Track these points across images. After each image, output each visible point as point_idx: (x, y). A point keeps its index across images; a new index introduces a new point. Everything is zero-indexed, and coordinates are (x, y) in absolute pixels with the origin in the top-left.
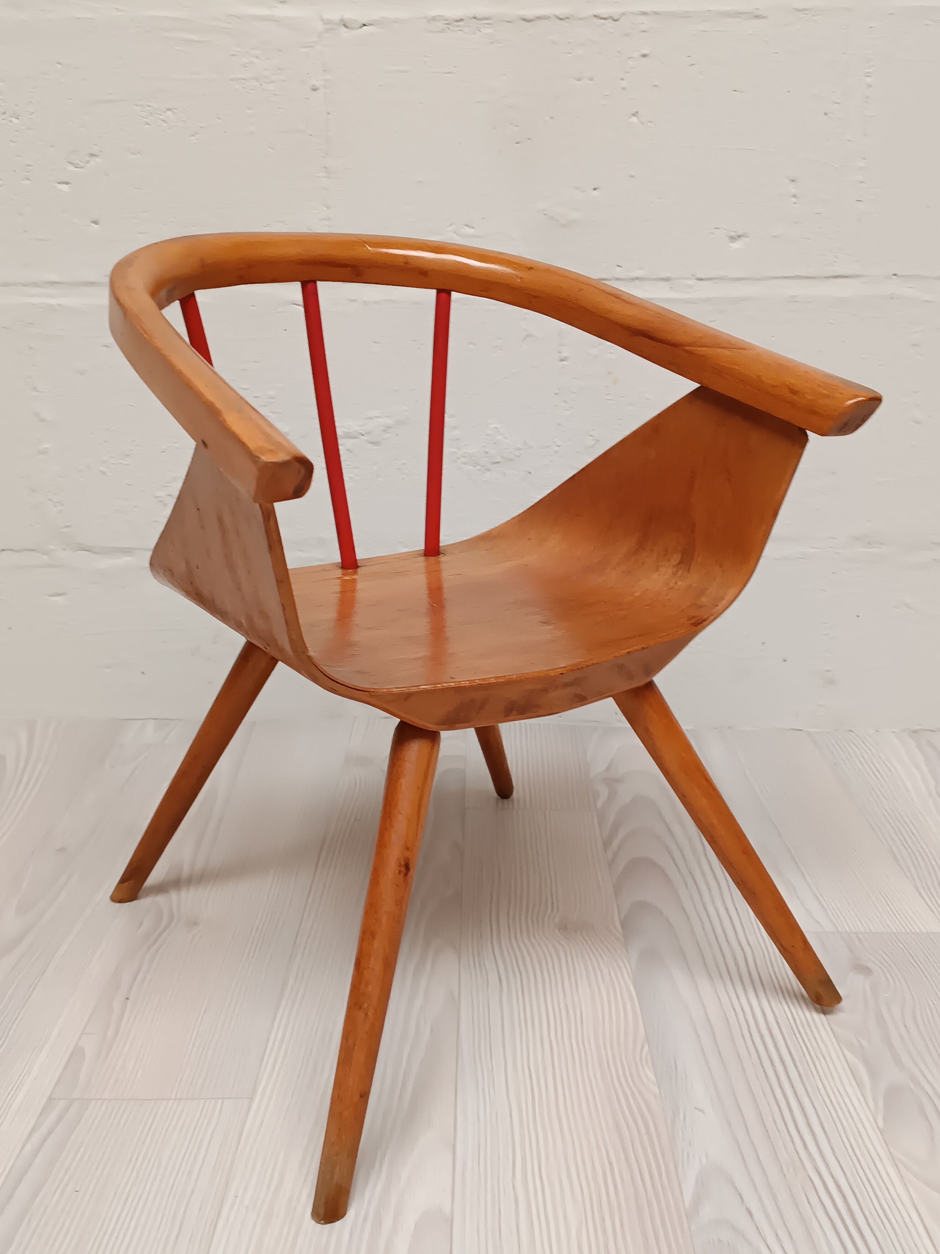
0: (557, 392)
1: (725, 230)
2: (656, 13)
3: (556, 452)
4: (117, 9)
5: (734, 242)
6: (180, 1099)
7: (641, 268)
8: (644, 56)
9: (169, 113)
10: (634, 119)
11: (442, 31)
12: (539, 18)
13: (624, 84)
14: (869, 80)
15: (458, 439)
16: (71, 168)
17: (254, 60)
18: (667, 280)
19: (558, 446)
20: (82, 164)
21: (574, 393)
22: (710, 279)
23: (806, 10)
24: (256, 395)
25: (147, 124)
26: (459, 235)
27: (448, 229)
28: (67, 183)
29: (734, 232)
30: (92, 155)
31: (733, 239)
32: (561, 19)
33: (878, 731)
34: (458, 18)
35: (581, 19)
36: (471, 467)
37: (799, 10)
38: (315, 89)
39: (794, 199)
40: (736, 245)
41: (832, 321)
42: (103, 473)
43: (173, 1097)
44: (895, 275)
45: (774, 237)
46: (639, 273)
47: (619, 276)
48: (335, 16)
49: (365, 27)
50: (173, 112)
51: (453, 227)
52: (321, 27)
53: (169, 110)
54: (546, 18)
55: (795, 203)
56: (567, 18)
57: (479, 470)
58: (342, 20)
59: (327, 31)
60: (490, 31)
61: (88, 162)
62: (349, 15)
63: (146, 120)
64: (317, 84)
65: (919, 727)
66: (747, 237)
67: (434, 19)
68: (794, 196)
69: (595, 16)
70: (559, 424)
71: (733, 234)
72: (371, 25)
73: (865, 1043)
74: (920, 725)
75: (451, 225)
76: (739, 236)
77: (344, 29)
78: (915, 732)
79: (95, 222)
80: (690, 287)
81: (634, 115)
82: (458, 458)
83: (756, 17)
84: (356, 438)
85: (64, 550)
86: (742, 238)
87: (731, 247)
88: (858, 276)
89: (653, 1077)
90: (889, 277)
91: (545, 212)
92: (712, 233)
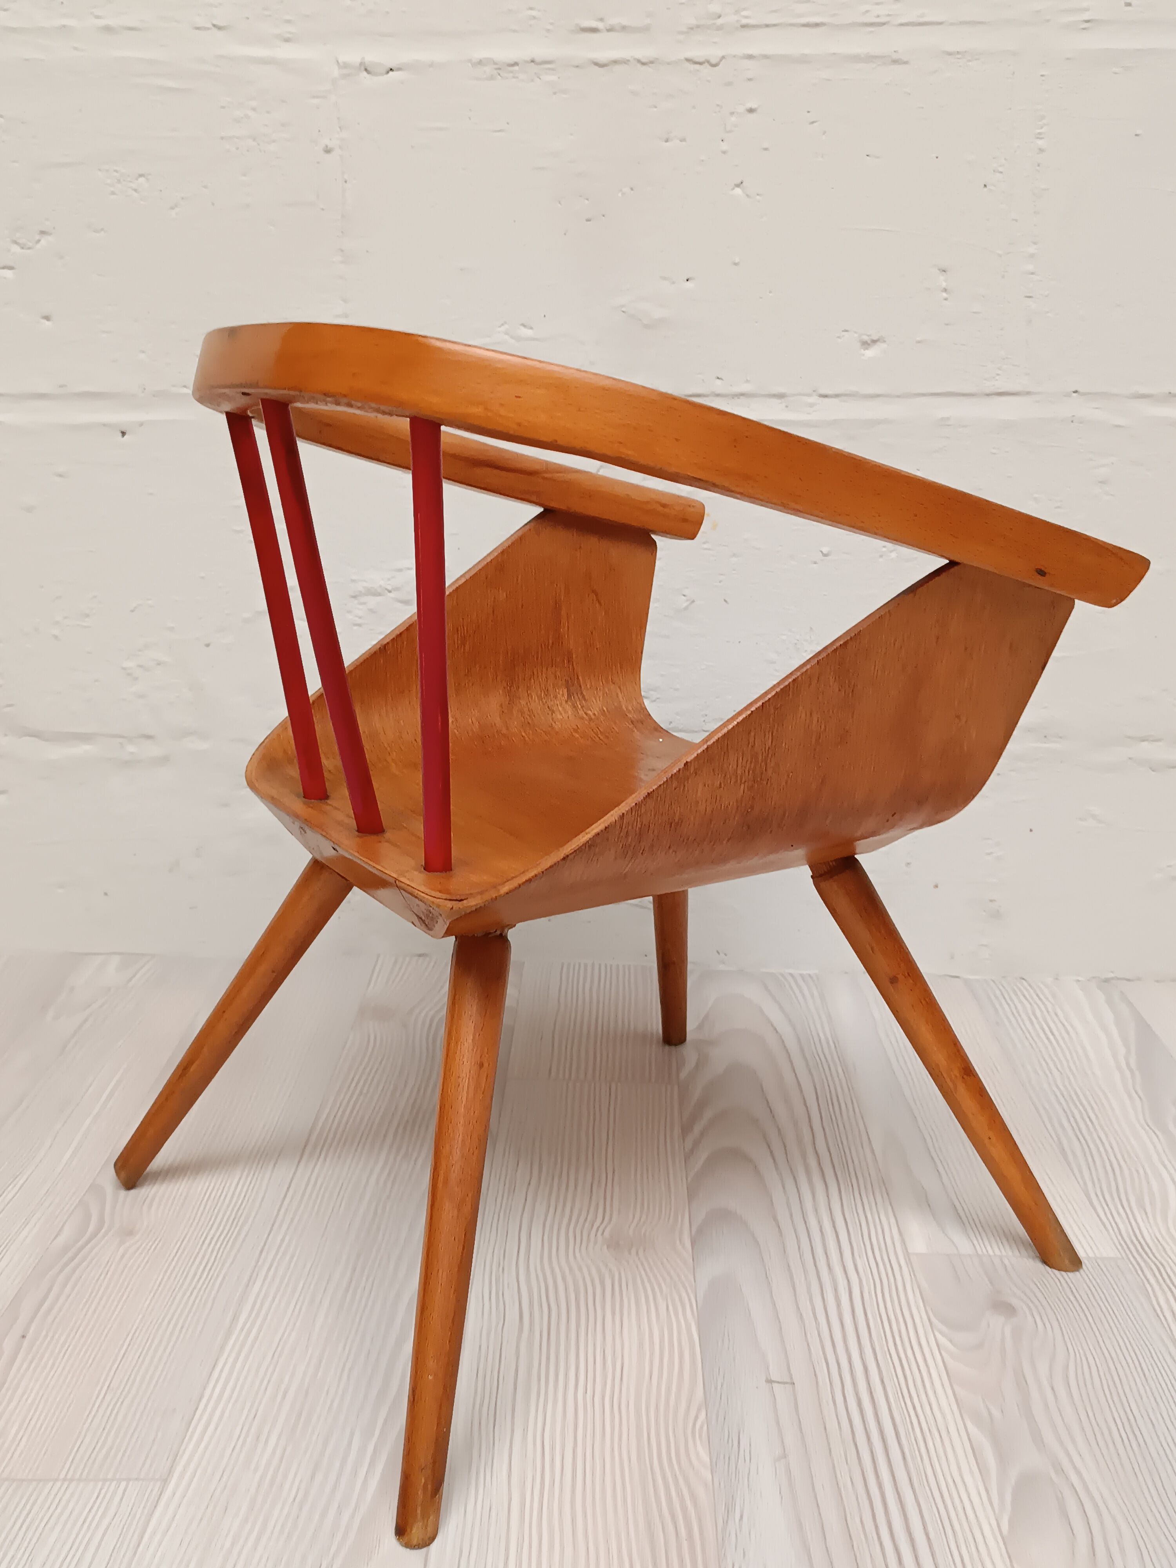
1: (856, 332)
2: (766, 57)
4: (76, 49)
5: (867, 349)
7: (747, 381)
8: (751, 110)
9: (142, 180)
10: (738, 191)
11: (492, 78)
12: (615, 62)
13: (724, 146)
14: (1040, 143)
16: (15, 249)
17: (251, 113)
18: (781, 396)
20: (30, 244)
22: (837, 396)
23: (958, 53)
25: (113, 193)
26: (512, 337)
27: (499, 329)
28: (11, 268)
29: (868, 336)
30: (43, 233)
31: (866, 344)
32: (644, 64)
33: (1057, 979)
34: (512, 62)
35: (669, 64)
37: (950, 54)
38: (328, 151)
39: (945, 295)
40: (870, 353)
41: (994, 451)
42: (56, 637)
44: (1075, 392)
45: (919, 342)
46: (746, 388)
47: (718, 392)
48: (353, 57)
49: (391, 73)
50: (147, 179)
51: (506, 326)
52: (336, 73)
53: (141, 175)
54: (625, 62)
55: (946, 299)
56: (652, 62)
58: (361, 64)
59: (344, 76)
60: (553, 78)
61: (39, 241)
62: (371, 57)
63: (112, 189)
64: (331, 144)
65: (1111, 975)
66: (885, 342)
67: (480, 62)
68: (945, 290)
69: (688, 60)
71: (865, 338)
72: (399, 69)
73: (996, 1413)
74: (1112, 972)
75: (502, 325)
76: (874, 342)
77: (365, 73)
78: (1107, 980)
79: (47, 318)
80: (811, 405)
81: (738, 186)
83: (895, 62)
84: (380, 595)
85: (6, 735)
86: (878, 343)
87: (864, 355)
88: (1028, 393)
89: (706, 1458)
90: (1068, 395)
91: (624, 309)
92: (839, 337)
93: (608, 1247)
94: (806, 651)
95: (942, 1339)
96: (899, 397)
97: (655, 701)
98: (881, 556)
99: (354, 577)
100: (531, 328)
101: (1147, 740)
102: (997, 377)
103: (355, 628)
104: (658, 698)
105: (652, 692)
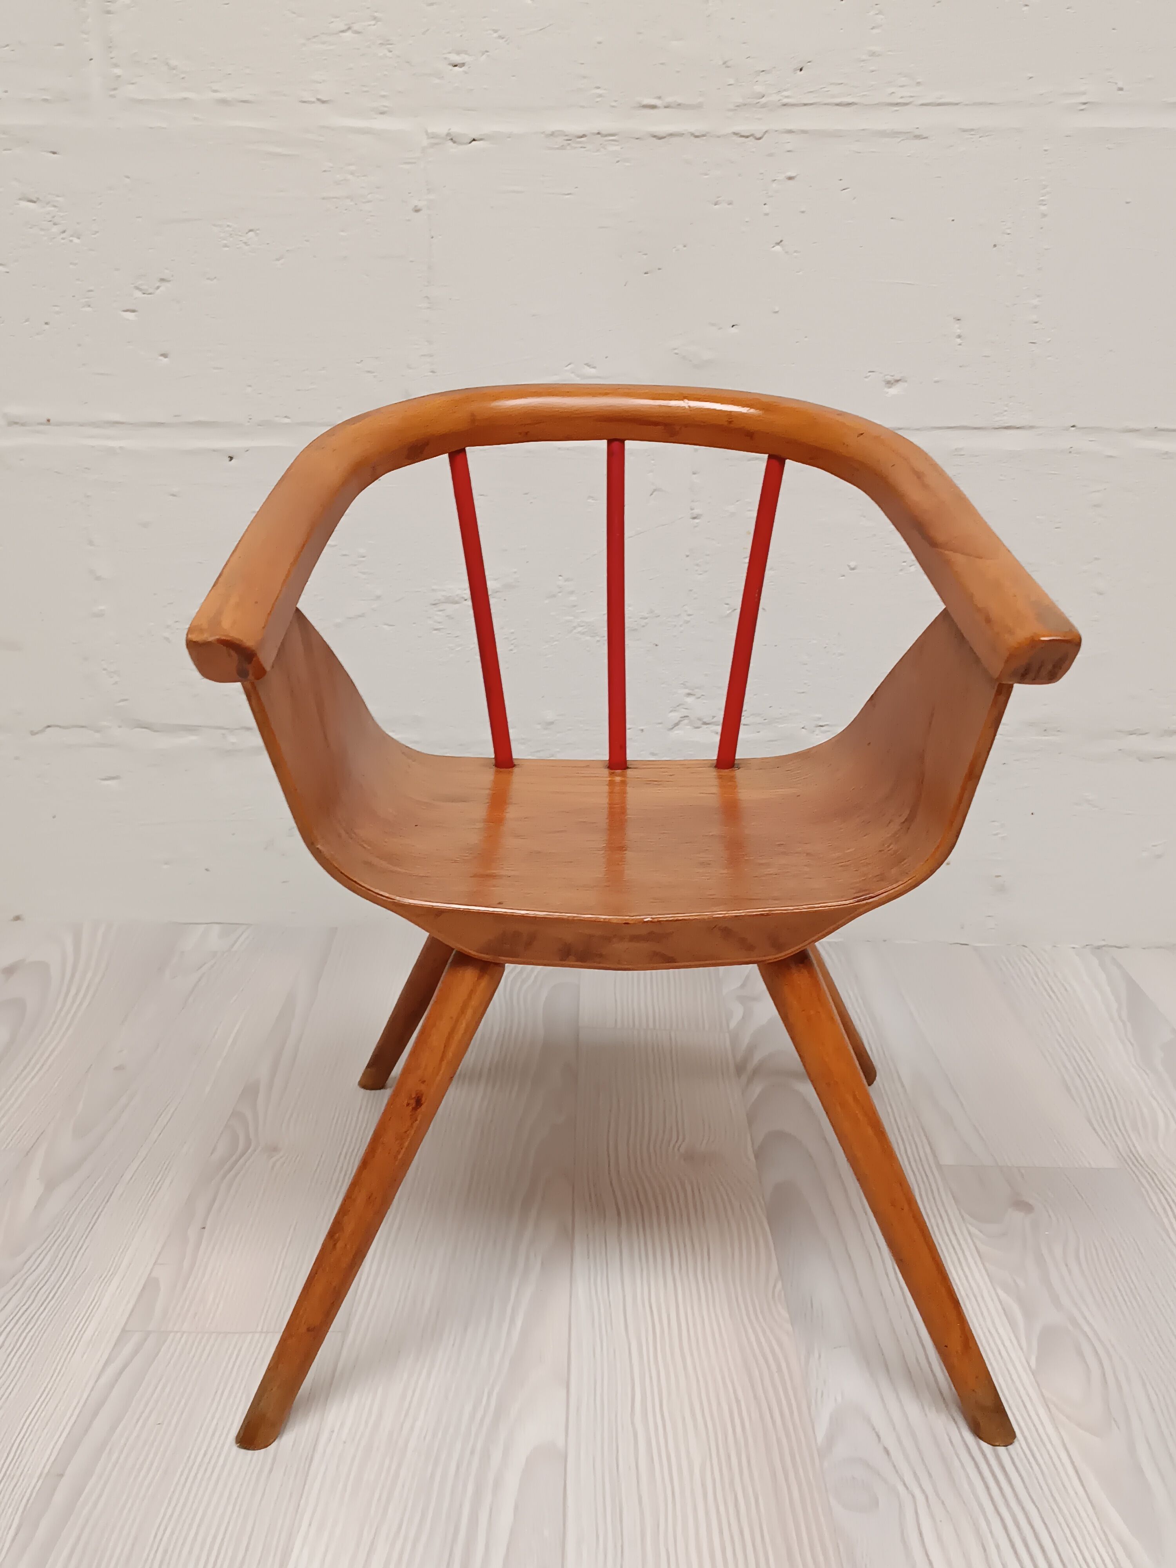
0: (688, 553)
1: (881, 373)
2: (804, 132)
3: (688, 622)
4: (195, 119)
5: (890, 387)
6: (267, 1332)
8: (790, 178)
9: (251, 234)
10: (778, 248)
11: (562, 148)
12: (671, 135)
13: (766, 209)
14: (1043, 208)
15: (575, 606)
16: (138, 294)
17: (350, 177)
19: (689, 615)
20: (150, 291)
21: (708, 555)
23: (972, 130)
24: (344, 553)
25: (226, 246)
26: (578, 375)
27: (566, 368)
28: (133, 311)
29: (892, 376)
30: (162, 280)
31: (889, 384)
32: (697, 137)
33: (1055, 946)
34: (581, 134)
35: (719, 137)
36: (588, 638)
37: (964, 131)
38: (417, 210)
39: (959, 341)
40: (893, 391)
41: (1002, 478)
42: (167, 639)
43: (259, 1329)
44: (1073, 426)
45: (936, 382)
48: (441, 129)
49: (474, 142)
50: (257, 235)
51: (572, 366)
52: (425, 142)
53: (251, 231)
54: (681, 135)
55: (960, 345)
56: (704, 136)
57: (598, 641)
58: (448, 134)
59: (433, 145)
60: (617, 148)
61: (158, 288)
62: (458, 128)
63: (225, 242)
64: (420, 204)
65: (1103, 943)
66: (906, 381)
67: (552, 134)
68: (959, 337)
69: (735, 134)
70: (691, 590)
71: (889, 378)
72: (481, 140)
73: (1022, 1284)
74: (1104, 940)
75: (569, 364)
76: (897, 381)
77: (450, 143)
78: (1099, 948)
79: (165, 355)
81: (778, 244)
82: (575, 628)
83: (918, 137)
84: (457, 603)
85: (120, 727)
86: (900, 382)
87: (888, 393)
88: (1032, 427)
89: (787, 1316)
90: (1067, 429)
91: (676, 351)
92: (866, 377)
94: (834, 654)
96: (918, 429)
97: (699, 698)
98: (901, 570)
99: (434, 587)
100: (594, 368)
101: (1135, 734)
102: (1005, 413)
103: (435, 632)
104: (703, 695)
105: (697, 690)
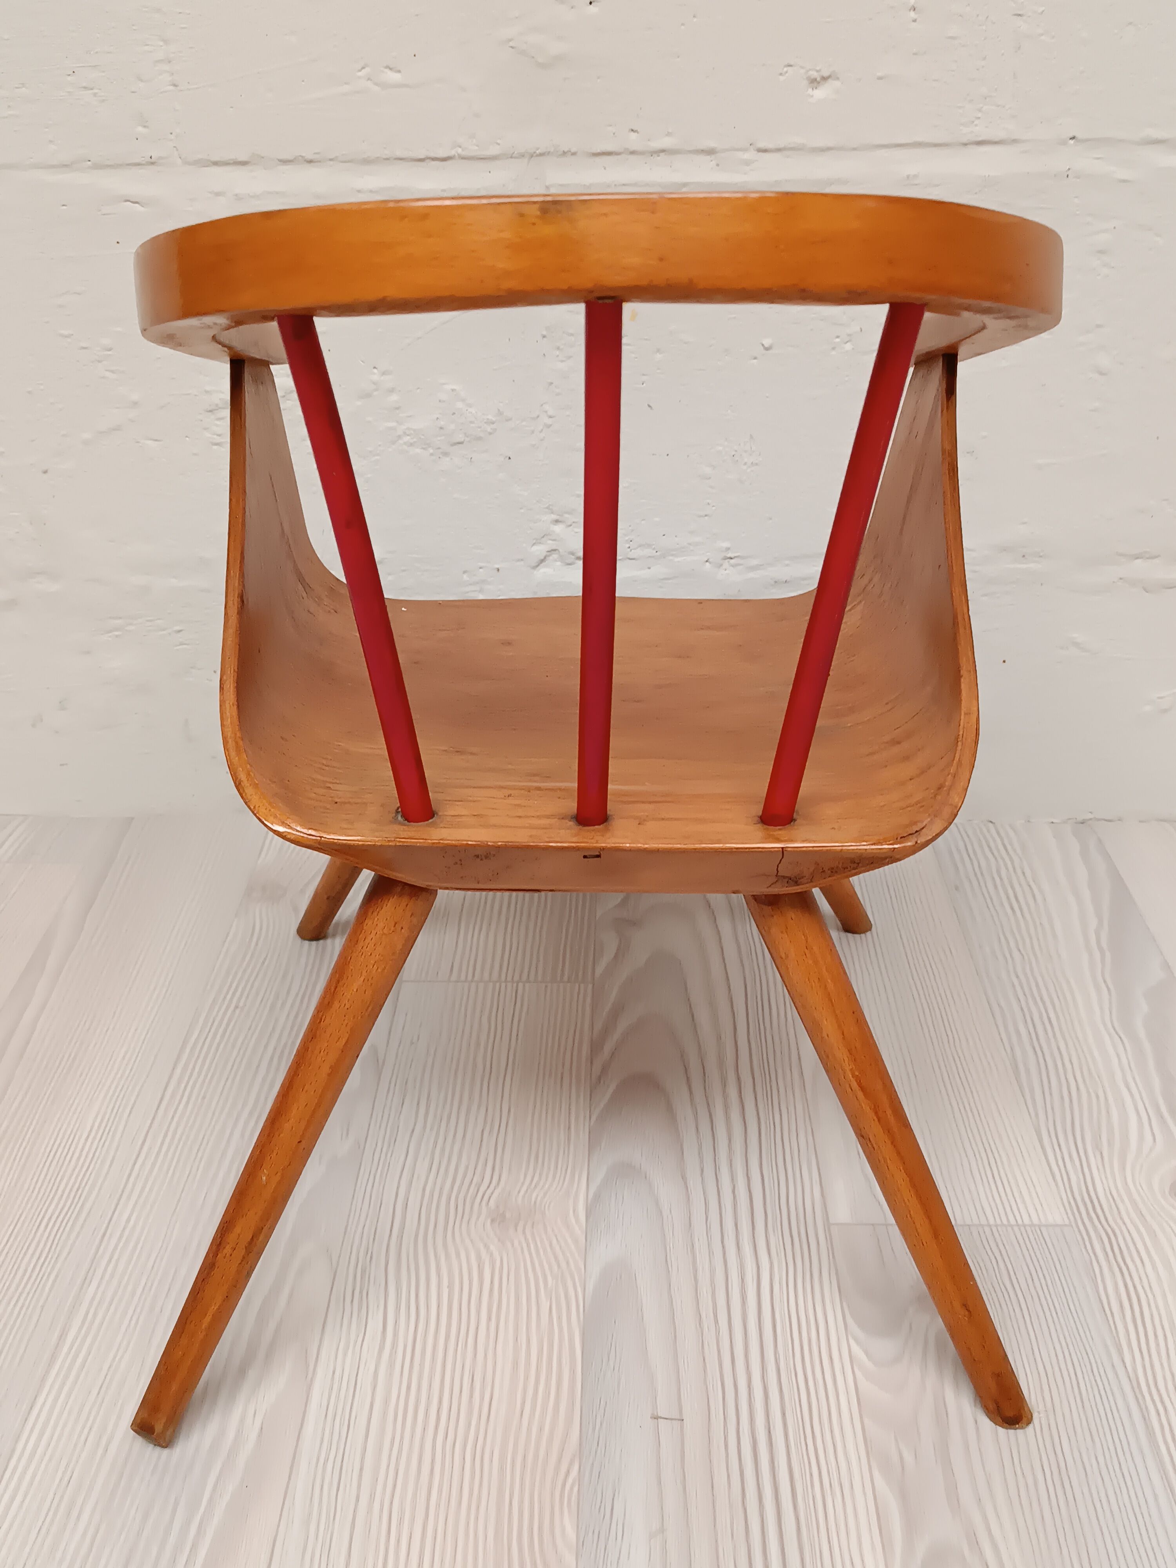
0: (544, 333)
1: (802, 67)
3: (549, 426)
5: (816, 88)
7: (669, 134)
15: (397, 408)
18: (710, 152)
19: (550, 417)
21: (572, 335)
22: (778, 150)
24: (84, 345)
26: (376, 84)
27: (360, 74)
29: (817, 71)
31: (814, 82)
33: (1029, 821)
36: (418, 451)
39: (912, 14)
40: (819, 93)
44: (1073, 138)
45: (880, 78)
46: (666, 142)
47: (633, 148)
51: (367, 70)
55: (915, 21)
57: (432, 454)
65: (1090, 816)
66: (838, 79)
68: (914, 9)
70: (551, 383)
71: (814, 74)
73: (908, 1457)
74: (1090, 812)
75: (363, 68)
76: (825, 79)
78: (1082, 822)
80: (747, 163)
82: (399, 437)
86: (830, 81)
87: (812, 96)
88: (1015, 141)
89: (572, 1535)
90: (1063, 143)
91: (511, 44)
92: (781, 74)
93: (493, 1221)
94: (745, 464)
95: (856, 1349)
96: (854, 149)
97: (571, 525)
98: (834, 349)
99: (208, 388)
100: (399, 71)
101: (1142, 558)
102: (977, 122)
103: (215, 447)
104: (574, 522)
105: (567, 516)
